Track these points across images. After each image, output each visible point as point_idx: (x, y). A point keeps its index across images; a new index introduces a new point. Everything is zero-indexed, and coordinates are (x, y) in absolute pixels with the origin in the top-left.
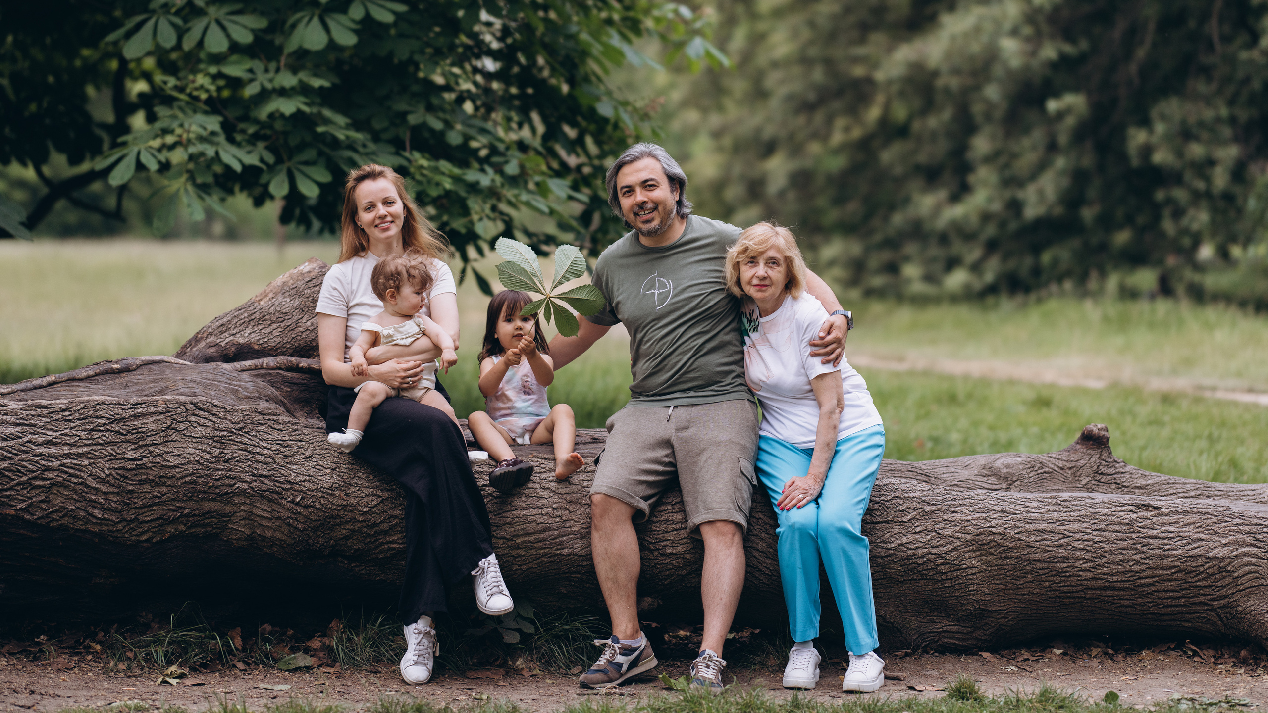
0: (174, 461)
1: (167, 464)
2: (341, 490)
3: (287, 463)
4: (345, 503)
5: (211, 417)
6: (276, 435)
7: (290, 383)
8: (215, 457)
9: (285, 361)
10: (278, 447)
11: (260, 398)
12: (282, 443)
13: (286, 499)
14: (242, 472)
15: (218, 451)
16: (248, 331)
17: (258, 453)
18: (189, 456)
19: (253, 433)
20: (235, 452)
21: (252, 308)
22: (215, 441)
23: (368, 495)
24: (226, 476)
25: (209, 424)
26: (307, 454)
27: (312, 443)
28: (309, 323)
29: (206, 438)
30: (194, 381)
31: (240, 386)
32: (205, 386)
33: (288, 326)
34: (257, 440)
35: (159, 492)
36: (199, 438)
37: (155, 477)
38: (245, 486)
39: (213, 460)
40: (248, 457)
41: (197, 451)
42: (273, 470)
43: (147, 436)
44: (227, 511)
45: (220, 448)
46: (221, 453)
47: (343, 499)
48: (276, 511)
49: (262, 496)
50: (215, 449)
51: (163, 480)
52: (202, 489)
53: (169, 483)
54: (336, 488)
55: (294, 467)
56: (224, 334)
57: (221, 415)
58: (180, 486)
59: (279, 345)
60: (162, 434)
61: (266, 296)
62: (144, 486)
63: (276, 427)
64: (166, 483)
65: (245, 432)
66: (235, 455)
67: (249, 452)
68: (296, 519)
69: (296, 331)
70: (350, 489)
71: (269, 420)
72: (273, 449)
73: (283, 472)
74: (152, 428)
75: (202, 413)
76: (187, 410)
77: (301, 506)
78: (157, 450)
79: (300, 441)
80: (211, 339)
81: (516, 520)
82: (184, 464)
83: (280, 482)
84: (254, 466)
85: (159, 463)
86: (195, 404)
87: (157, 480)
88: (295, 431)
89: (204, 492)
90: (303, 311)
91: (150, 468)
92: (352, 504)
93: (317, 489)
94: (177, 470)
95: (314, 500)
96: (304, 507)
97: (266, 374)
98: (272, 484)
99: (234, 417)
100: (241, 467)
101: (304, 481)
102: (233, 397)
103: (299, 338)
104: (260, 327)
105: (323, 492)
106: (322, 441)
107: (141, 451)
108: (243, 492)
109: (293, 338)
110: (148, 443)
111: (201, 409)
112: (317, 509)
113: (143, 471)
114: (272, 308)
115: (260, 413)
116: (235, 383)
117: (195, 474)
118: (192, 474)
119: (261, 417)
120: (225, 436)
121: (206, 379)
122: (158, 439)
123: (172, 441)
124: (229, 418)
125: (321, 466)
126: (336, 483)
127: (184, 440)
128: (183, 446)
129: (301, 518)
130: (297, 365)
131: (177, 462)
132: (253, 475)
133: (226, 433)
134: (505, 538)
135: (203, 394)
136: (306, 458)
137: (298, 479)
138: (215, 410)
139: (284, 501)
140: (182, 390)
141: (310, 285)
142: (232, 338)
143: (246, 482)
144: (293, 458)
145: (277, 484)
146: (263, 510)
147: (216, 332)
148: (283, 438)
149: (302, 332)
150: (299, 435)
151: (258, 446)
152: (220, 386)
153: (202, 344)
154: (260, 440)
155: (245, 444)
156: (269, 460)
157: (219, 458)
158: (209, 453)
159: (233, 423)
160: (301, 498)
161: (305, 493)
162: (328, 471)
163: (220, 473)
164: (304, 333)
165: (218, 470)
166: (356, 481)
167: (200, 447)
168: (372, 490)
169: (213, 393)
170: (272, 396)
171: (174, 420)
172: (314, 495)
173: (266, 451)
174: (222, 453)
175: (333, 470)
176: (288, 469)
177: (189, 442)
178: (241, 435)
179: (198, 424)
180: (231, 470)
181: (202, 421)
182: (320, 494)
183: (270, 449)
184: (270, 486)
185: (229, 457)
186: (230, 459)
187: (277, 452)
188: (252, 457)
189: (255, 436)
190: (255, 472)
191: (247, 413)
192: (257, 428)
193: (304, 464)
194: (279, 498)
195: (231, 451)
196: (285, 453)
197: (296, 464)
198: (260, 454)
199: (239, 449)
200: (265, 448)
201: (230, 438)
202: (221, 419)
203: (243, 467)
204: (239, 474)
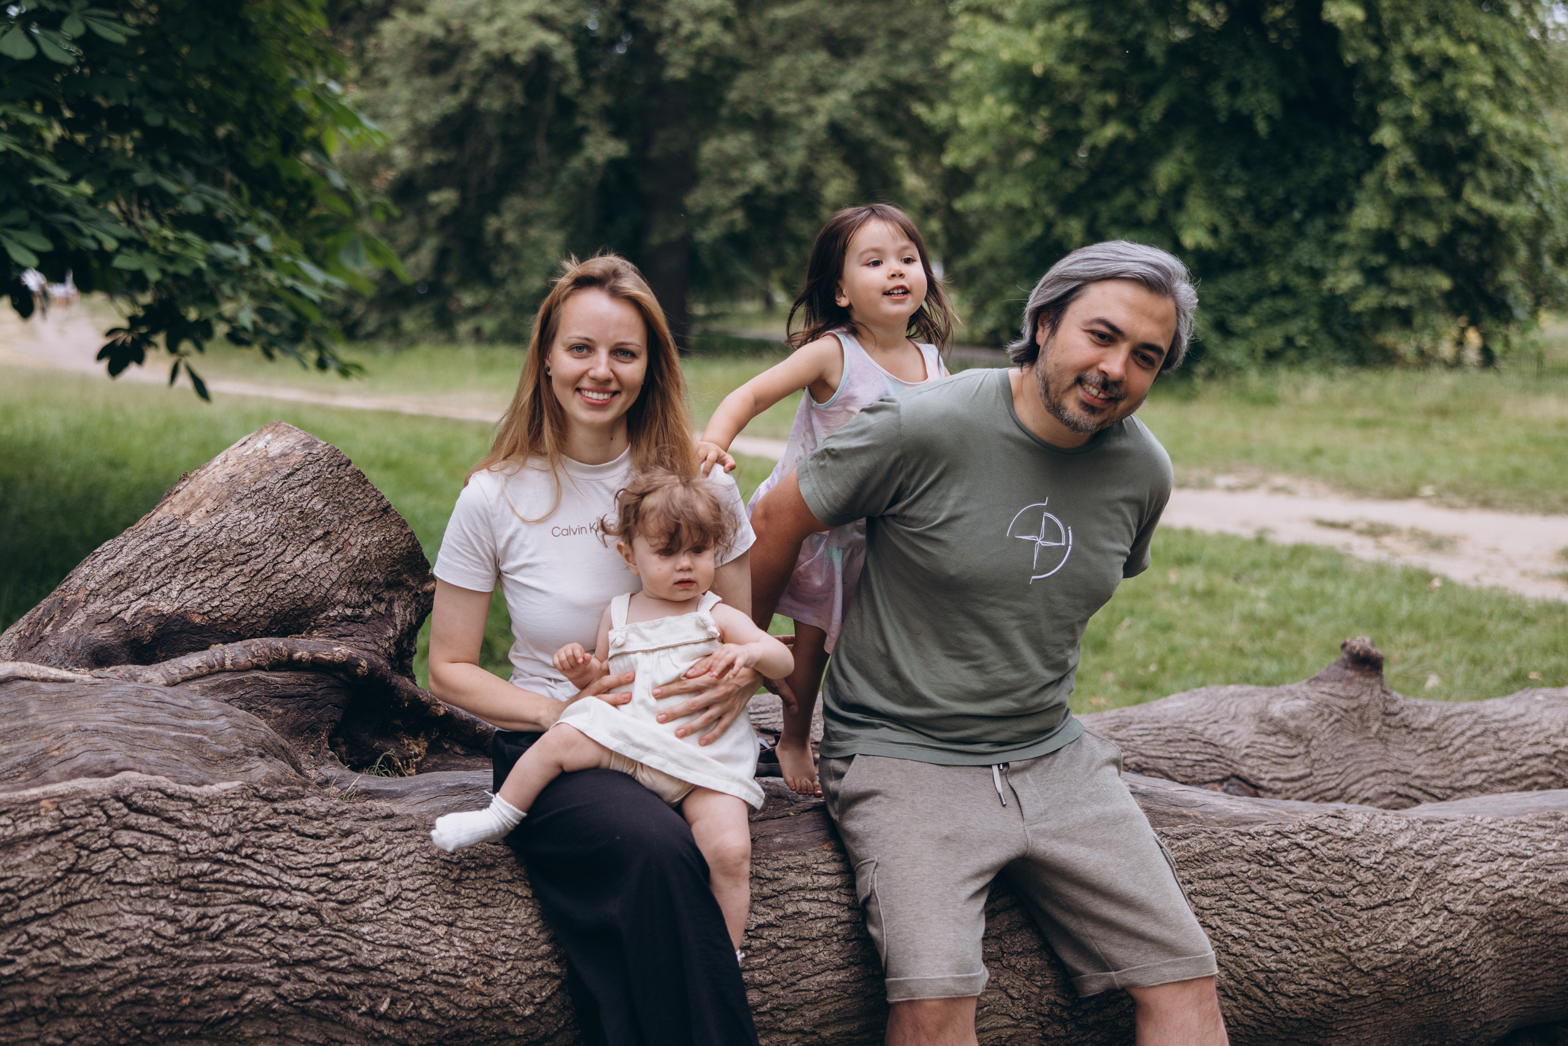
0: (92, 953)
1: (76, 962)
2: (475, 973)
3: (350, 922)
4: (486, 1003)
5: (167, 829)
6: (312, 855)
7: (283, 697)
8: (189, 930)
9: (264, 649)
10: (323, 883)
11: (248, 753)
12: (332, 873)
13: (356, 1009)
14: (254, 960)
15: (194, 913)
16: (176, 585)
17: (283, 906)
18: (125, 935)
19: (263, 855)
20: (233, 911)
21: (176, 535)
22: (182, 889)
23: (531, 978)
24: (220, 977)
25: (166, 845)
26: (389, 892)
27: (391, 861)
28: (297, 563)
29: (162, 882)
30: (105, 732)
31: (203, 730)
32: (132, 741)
33: (259, 571)
34: (276, 873)
35: (59, 1034)
36: (146, 884)
37: (48, 1000)
38: (263, 994)
39: (185, 938)
40: (263, 920)
41: (145, 920)
42: (321, 942)
43: (21, 898)
45: (196, 905)
46: (200, 919)
47: (482, 994)
49: (305, 1013)
50: (185, 910)
51: (67, 1004)
52: (165, 1015)
53: (83, 1008)
54: (464, 970)
55: (365, 930)
56: (125, 594)
57: (187, 817)
58: (110, 1013)
59: (246, 614)
60: (56, 888)
61: (197, 505)
62: (22, 1026)
63: (308, 829)
64: (75, 1008)
65: (247, 856)
66: (233, 918)
67: (263, 905)
69: (275, 580)
70: (492, 968)
71: (288, 812)
72: (313, 888)
73: (342, 944)
74: (31, 876)
75: (143, 820)
76: (109, 817)
77: (391, 1019)
78: (47, 931)
79: (365, 859)
80: (97, 605)
81: (826, 993)
82: (117, 958)
83: (339, 971)
84: (280, 940)
85: (57, 963)
86: (125, 800)
87: (53, 1006)
88: (347, 834)
89: (169, 1022)
90: (284, 537)
91: (35, 979)
92: (502, 1002)
93: (423, 978)
94: (102, 976)
95: (418, 1003)
96: (395, 1022)
97: (234, 683)
98: (323, 978)
99: (214, 819)
100: (250, 948)
102: (195, 760)
103: (280, 594)
104: (201, 576)
105: (436, 983)
106: (410, 853)
107: (9, 939)
108: (264, 1011)
109: (270, 595)
110: (24, 915)
111: (142, 810)
112: (424, 1021)
113: (17, 989)
114: (223, 535)
115: (264, 798)
116: (190, 723)
117: (145, 978)
118: (138, 981)
119: (267, 809)
120: (205, 874)
121: (127, 721)
122: (49, 902)
123: (83, 901)
124: (206, 823)
125: (422, 918)
126: (461, 958)
127: (108, 896)
128: (110, 909)
130: (290, 656)
131: (99, 954)
132: (281, 964)
133: (205, 866)
134: (801, 1031)
135: (131, 764)
136: (388, 902)
137: (379, 958)
138: (171, 806)
139: (353, 1016)
140: (81, 760)
141: (293, 481)
142: (143, 602)
143: (267, 983)
144: (358, 906)
145: (336, 977)
147: (106, 589)
148: (330, 860)
149: (286, 582)
150: (360, 843)
151: (280, 887)
152: (160, 736)
153: (79, 618)
154: (282, 870)
155: (253, 886)
156: (309, 919)
157: (199, 930)
158: (172, 920)
159: (215, 835)
160: (393, 1002)
161: (397, 989)
162: (441, 930)
163: (206, 971)
164: (291, 585)
165: (198, 961)
166: (502, 949)
167: (151, 909)
168: (539, 964)
169: (151, 757)
170: (268, 742)
171: (82, 847)
172: (416, 992)
173: (299, 898)
174: (204, 916)
175: (450, 925)
177: (122, 899)
178: (238, 865)
179: (139, 849)
180: (229, 959)
181: (148, 841)
182: (431, 988)
183: (306, 890)
184: (324, 985)
185: (219, 924)
186: (223, 931)
187: (322, 896)
188: (273, 917)
189: (268, 862)
190: (284, 956)
191: (239, 803)
192: (268, 840)
193: (385, 919)
194: (343, 1009)
195: (223, 909)
196: (341, 897)
197: (369, 920)
198: (289, 908)
199: (241, 902)
200: (295, 889)
201: (217, 876)
202: (187, 828)
203: (256, 945)
204: (252, 966)
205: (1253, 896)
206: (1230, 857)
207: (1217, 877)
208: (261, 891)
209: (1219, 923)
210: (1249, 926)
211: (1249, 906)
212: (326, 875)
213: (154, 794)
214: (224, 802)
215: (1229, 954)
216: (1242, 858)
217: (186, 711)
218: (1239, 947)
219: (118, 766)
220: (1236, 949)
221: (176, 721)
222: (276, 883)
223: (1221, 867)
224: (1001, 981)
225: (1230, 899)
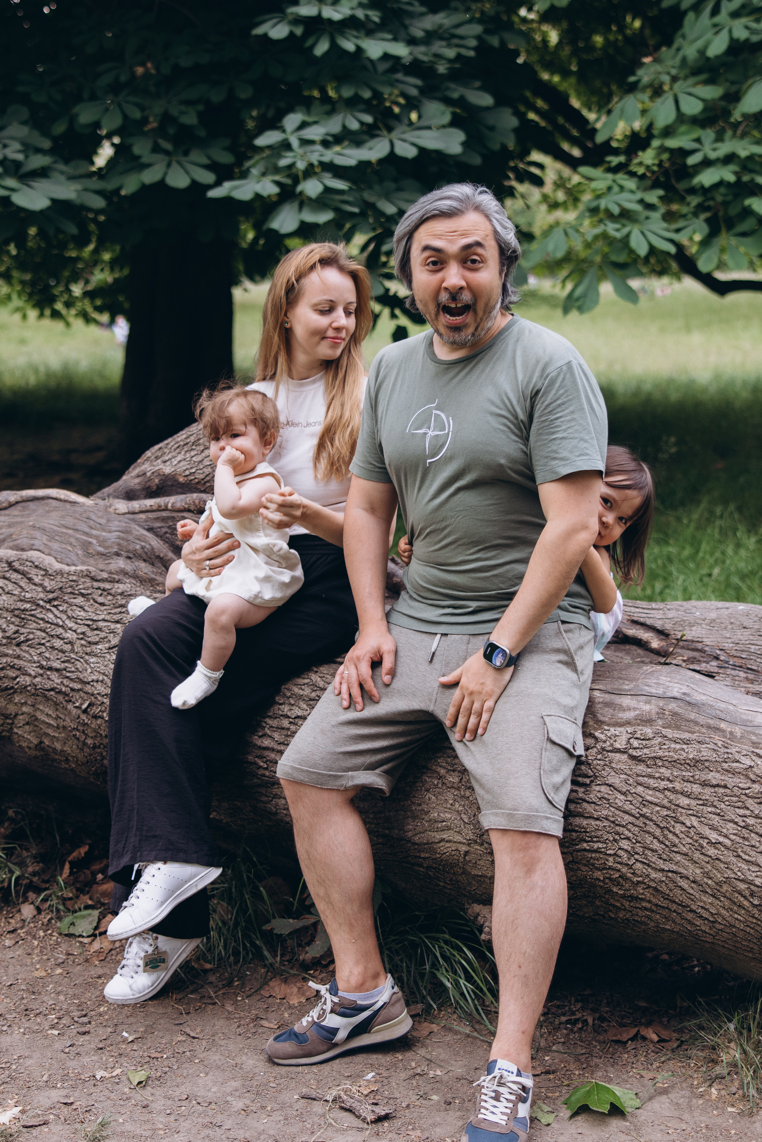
3: (87, 654)
5: (24, 583)
6: (90, 613)
8: (8, 638)
9: (197, 502)
10: (84, 629)
11: (118, 554)
12: (93, 625)
13: (73, 703)
14: (30, 661)
15: (14, 629)
17: (58, 637)
19: (64, 608)
20: (33, 633)
22: (15, 616)
24: (10, 666)
25: (17, 591)
29: (7, 610)
30: (44, 530)
31: (96, 537)
32: (53, 537)
34: (64, 618)
38: (27, 681)
39: (4, 641)
40: (43, 641)
42: (68, 661)
44: (8, 712)
45: (18, 626)
46: (15, 633)
48: (61, 718)
49: (46, 697)
50: (12, 626)
55: (92, 660)
57: (38, 579)
59: (208, 478)
63: (101, 600)
65: (54, 606)
66: (31, 636)
67: (47, 633)
68: (83, 732)
71: (99, 589)
72: (79, 631)
73: (78, 666)
75: (15, 576)
77: (89, 714)
79: (117, 622)
83: (72, 680)
84: (47, 655)
86: (10, 564)
96: (93, 717)
98: (59, 681)
99: (52, 583)
100: (30, 654)
101: (97, 681)
102: (80, 552)
108: (25, 689)
111: (16, 571)
115: (94, 579)
119: (88, 584)
120: (28, 610)
124: (46, 584)
129: (89, 731)
132: (42, 667)
133: (28, 606)
135: (41, 548)
136: (110, 648)
137: (91, 678)
138: (33, 573)
139: (70, 706)
143: (30, 675)
144: (95, 647)
145: (65, 681)
146: (47, 714)
151: (62, 626)
152: (72, 537)
154: (69, 617)
155: (48, 622)
156: (68, 647)
157: (12, 639)
159: (45, 591)
160: (90, 705)
161: (96, 698)
163: (5, 661)
165: (6, 655)
172: (103, 703)
173: (70, 635)
174: (17, 632)
176: (86, 661)
178: (47, 609)
179: (4, 590)
180: (18, 657)
183: (75, 631)
184: (58, 684)
185: (22, 638)
186: (23, 642)
187: (81, 636)
188: (49, 641)
189: (64, 612)
190: (44, 663)
191: (74, 578)
192: (72, 600)
193: (104, 657)
194: (66, 701)
195: (28, 630)
196: (89, 639)
197: (96, 656)
198: (60, 638)
199: (38, 629)
200: (70, 629)
201: (33, 612)
202: (35, 584)
203: (33, 654)
204: (26, 664)
205: (748, 813)
206: (734, 773)
207: (705, 784)
208: (49, 625)
209: (695, 824)
210: (732, 837)
211: (739, 820)
212: (88, 626)
213: (28, 563)
214: (65, 575)
215: (702, 854)
216: (747, 777)
217: (98, 526)
218: (716, 851)
219: (34, 547)
220: (712, 852)
221: (87, 530)
222: (61, 623)
223: (714, 777)
224: (457, 805)
225: (715, 807)
